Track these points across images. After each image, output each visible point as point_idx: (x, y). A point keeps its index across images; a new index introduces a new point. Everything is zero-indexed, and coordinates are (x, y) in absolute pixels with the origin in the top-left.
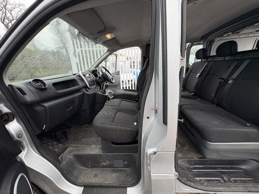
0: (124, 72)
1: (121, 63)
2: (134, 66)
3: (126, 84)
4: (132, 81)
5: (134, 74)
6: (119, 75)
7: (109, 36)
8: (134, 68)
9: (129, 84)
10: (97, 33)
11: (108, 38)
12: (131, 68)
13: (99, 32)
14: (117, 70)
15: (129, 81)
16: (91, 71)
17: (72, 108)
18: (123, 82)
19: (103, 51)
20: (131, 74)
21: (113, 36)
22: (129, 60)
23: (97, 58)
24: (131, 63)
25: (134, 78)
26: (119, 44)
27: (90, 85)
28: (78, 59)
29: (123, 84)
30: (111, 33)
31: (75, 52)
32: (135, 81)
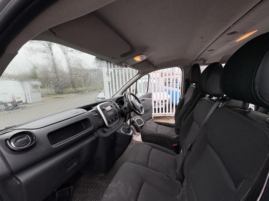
0: (157, 91)
1: (154, 81)
2: (169, 83)
3: (158, 105)
4: (165, 101)
5: (169, 93)
6: (151, 98)
7: (138, 59)
8: (169, 86)
9: (162, 105)
10: (121, 56)
11: (138, 61)
12: (165, 85)
13: (123, 56)
14: (148, 92)
15: (162, 101)
16: (116, 100)
17: (76, 164)
18: (155, 102)
19: (133, 74)
20: (166, 93)
21: (145, 58)
22: (164, 77)
23: (125, 82)
24: (165, 80)
25: (169, 98)
26: (152, 66)
27: (109, 122)
28: (110, 78)
29: (155, 105)
30: (142, 54)
31: (108, 72)
32: (169, 102)
